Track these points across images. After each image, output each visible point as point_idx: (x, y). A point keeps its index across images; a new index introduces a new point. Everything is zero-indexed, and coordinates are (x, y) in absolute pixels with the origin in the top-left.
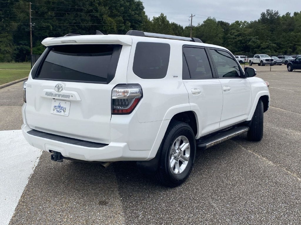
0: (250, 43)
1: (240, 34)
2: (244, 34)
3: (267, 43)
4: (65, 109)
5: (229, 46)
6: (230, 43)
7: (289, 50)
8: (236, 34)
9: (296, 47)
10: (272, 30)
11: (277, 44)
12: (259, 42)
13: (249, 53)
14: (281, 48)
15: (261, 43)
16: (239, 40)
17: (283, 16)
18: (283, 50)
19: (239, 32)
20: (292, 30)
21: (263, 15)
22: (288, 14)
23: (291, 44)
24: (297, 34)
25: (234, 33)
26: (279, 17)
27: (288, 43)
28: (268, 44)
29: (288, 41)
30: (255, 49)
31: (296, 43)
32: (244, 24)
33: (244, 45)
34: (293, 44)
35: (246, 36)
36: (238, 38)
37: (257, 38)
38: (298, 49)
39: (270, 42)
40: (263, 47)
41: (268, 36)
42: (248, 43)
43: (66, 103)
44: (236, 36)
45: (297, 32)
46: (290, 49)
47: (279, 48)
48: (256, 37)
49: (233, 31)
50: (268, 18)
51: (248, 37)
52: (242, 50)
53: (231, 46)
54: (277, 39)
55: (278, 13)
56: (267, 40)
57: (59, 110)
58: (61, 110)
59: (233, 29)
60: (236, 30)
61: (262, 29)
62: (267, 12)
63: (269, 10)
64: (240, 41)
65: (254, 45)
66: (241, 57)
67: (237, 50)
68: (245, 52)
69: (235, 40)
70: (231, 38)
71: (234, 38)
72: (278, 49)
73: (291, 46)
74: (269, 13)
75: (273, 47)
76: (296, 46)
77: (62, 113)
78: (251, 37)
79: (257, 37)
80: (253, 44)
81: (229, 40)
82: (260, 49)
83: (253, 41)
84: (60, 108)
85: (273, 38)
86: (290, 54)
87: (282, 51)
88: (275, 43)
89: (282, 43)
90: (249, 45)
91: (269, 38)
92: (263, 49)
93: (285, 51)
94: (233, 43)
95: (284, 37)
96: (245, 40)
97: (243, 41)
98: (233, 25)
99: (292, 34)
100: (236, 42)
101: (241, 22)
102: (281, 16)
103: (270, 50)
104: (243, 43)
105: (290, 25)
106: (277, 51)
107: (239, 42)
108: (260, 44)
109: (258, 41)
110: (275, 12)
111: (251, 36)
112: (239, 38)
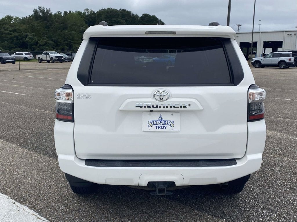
0: (27, 40)
1: (15, 29)
2: (19, 30)
3: (44, 40)
4: (173, 123)
5: (5, 42)
6: (5, 38)
7: (67, 47)
8: (10, 29)
10: (47, 27)
11: (54, 41)
12: (36, 39)
13: (28, 49)
14: (58, 45)
15: (38, 40)
17: (55, 14)
18: (61, 47)
19: (14, 28)
20: (66, 28)
21: (35, 12)
22: (59, 13)
23: (67, 42)
24: (71, 32)
25: (8, 28)
26: (51, 14)
27: (64, 41)
28: (46, 41)
29: (64, 39)
30: (33, 46)
32: (16, 20)
33: (21, 41)
35: (22, 32)
37: (33, 35)
38: (74, 47)
39: (47, 39)
40: (42, 44)
41: (44, 33)
42: (25, 39)
43: (172, 115)
44: (10, 31)
45: (71, 31)
48: (32, 33)
49: (7, 26)
50: (41, 15)
51: (24, 33)
52: (19, 47)
53: (7, 43)
54: (53, 36)
55: (49, 11)
56: (44, 36)
57: (161, 125)
58: (165, 126)
59: (5, 24)
60: (10, 26)
61: (38, 26)
62: (39, 9)
63: (40, 7)
64: (17, 37)
65: (32, 41)
67: (14, 47)
68: (23, 49)
69: (10, 35)
70: (6, 34)
71: (9, 34)
72: (56, 46)
73: (67, 43)
74: (42, 11)
75: (50, 44)
76: (72, 44)
77: (168, 129)
78: (27, 33)
79: (34, 33)
80: (30, 41)
81: (3, 35)
82: (38, 46)
83: (29, 37)
84: (162, 123)
85: (50, 35)
86: (67, 51)
87: (59, 48)
88: (52, 41)
89: (59, 40)
90: (27, 41)
91: (46, 35)
92: (40, 45)
93: (63, 48)
94: (8, 39)
95: (59, 34)
96: (21, 36)
97: (19, 37)
98: (4, 19)
99: (66, 32)
100: (11, 38)
101: (13, 17)
102: (53, 14)
103: (48, 47)
104: (20, 40)
105: (63, 23)
106: (55, 48)
107: (15, 38)
108: (37, 41)
109: (35, 37)
110: (46, 9)
112: (14, 34)
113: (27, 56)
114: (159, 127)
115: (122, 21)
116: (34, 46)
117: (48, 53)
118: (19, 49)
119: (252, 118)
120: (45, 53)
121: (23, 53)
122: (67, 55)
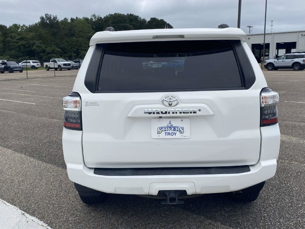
0: (34, 47)
2: (27, 38)
3: (51, 48)
4: (183, 129)
5: (12, 51)
6: (12, 47)
8: (17, 38)
9: (79, 52)
10: (54, 34)
11: (62, 49)
13: (35, 58)
14: (65, 53)
15: (46, 48)
16: (22, 45)
17: (62, 21)
18: (68, 54)
19: (21, 36)
20: (73, 35)
21: (42, 18)
22: (66, 19)
23: (74, 49)
24: (79, 39)
25: (15, 36)
26: (57, 21)
27: (71, 48)
28: (53, 48)
29: (71, 46)
30: (40, 53)
31: (79, 48)
32: (23, 28)
33: (29, 49)
34: (76, 48)
35: (29, 40)
36: (20, 42)
37: (40, 43)
38: (81, 54)
39: (55, 47)
40: (49, 52)
41: (51, 41)
42: (33, 47)
43: (182, 120)
44: (18, 39)
46: (74, 53)
47: (63, 52)
48: (39, 41)
49: (14, 35)
50: (48, 22)
51: (31, 41)
52: (27, 55)
53: (14, 51)
54: (60, 44)
55: (56, 18)
56: (51, 44)
57: (171, 132)
58: (175, 132)
59: (12, 32)
60: (17, 34)
61: (45, 34)
62: (46, 16)
63: (47, 14)
64: (24, 45)
65: (39, 49)
66: (33, 62)
67: (22, 55)
68: (30, 57)
69: (18, 44)
70: (13, 42)
71: (16, 43)
72: (63, 54)
74: (48, 18)
75: (58, 51)
77: (178, 135)
79: (41, 41)
80: (37, 49)
81: (10, 44)
82: (46, 54)
83: (37, 45)
84: (171, 130)
85: (57, 42)
86: (75, 58)
87: (67, 55)
88: (59, 48)
89: (66, 48)
90: (34, 49)
91: (53, 43)
92: (48, 53)
93: (70, 55)
94: (16, 48)
95: (67, 41)
96: (28, 44)
97: (27, 46)
98: (11, 28)
99: (74, 39)
100: (19, 47)
101: (19, 25)
102: (60, 20)
103: (56, 54)
104: (27, 48)
105: (70, 30)
106: (62, 55)
107: (22, 47)
108: (44, 49)
109: (42, 45)
110: (53, 16)
111: (34, 40)
112: (22, 42)
113: (35, 64)
114: (169, 134)
115: (130, 26)
116: (42, 54)
117: (56, 61)
118: (26, 57)
119: (265, 122)
120: (53, 60)
121: (31, 61)
122: (75, 62)
